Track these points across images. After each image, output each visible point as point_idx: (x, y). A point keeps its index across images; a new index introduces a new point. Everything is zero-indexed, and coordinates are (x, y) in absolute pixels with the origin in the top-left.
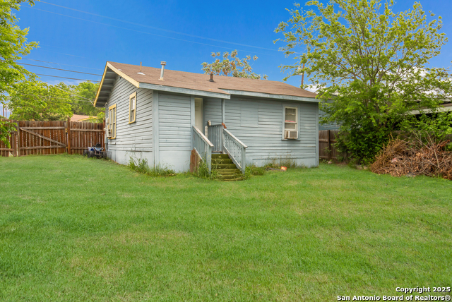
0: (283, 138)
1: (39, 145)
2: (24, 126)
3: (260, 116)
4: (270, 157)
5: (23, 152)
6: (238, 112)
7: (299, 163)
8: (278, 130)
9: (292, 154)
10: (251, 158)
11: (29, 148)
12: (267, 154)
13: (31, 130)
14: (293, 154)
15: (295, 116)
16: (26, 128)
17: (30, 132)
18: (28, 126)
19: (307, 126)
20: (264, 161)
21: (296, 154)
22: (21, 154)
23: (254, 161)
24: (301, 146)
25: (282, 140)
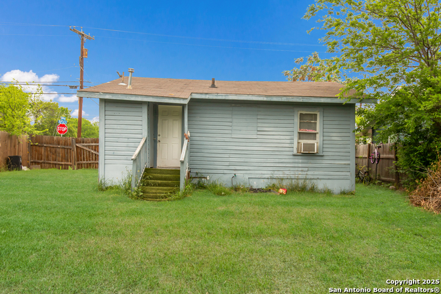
0: (295, 152)
1: (92, 159)
2: (80, 143)
3: (259, 125)
4: (275, 176)
5: (80, 166)
6: (229, 120)
7: (320, 185)
8: (288, 141)
9: (309, 173)
10: (247, 177)
11: (85, 162)
12: (270, 172)
13: (86, 146)
14: (311, 174)
15: (316, 123)
16: (82, 144)
17: (85, 148)
18: (83, 142)
19: (336, 137)
20: (266, 180)
21: (316, 173)
22: (78, 168)
23: (251, 180)
24: (325, 162)
25: (294, 155)
